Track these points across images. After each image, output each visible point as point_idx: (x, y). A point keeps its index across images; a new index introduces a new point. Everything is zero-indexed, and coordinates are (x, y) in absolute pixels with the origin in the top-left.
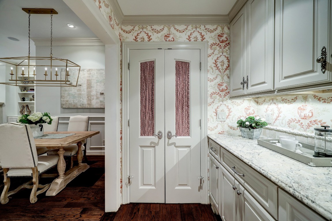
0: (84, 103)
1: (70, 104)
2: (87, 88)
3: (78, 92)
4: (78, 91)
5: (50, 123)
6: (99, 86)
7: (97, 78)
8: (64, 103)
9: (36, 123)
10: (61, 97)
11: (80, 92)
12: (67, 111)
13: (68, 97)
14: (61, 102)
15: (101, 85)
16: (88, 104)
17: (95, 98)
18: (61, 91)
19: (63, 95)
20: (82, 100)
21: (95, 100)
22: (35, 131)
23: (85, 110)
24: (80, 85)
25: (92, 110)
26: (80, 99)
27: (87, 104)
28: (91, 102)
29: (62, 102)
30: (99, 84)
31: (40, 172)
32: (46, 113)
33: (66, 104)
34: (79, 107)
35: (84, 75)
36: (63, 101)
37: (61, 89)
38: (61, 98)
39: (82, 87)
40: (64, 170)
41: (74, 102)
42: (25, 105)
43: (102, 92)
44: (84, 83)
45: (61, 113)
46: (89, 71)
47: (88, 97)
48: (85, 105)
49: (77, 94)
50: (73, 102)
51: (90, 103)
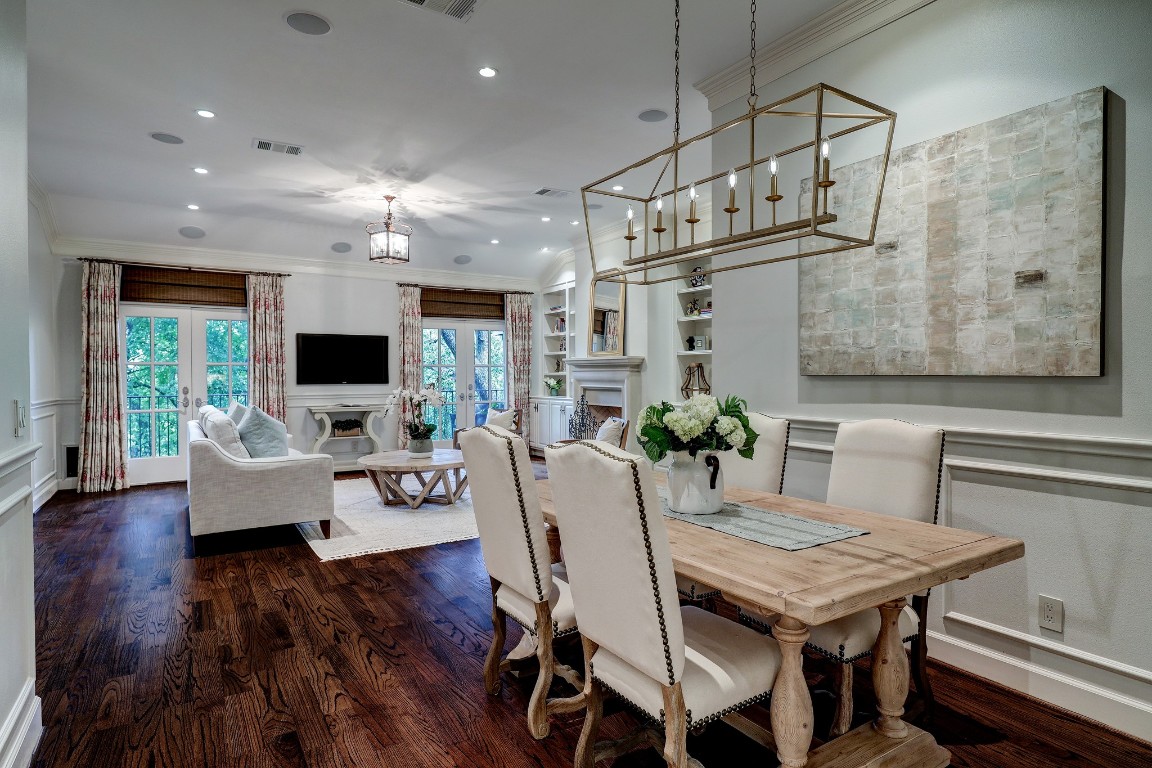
0: (913, 349)
1: (837, 353)
2: (930, 258)
3: (880, 288)
4: (877, 283)
5: (747, 451)
6: (1011, 228)
7: (994, 178)
8: (813, 349)
9: (694, 446)
10: (802, 319)
11: (891, 286)
12: (823, 388)
13: (831, 318)
14: (800, 345)
15: (1020, 219)
16: (936, 352)
17: (981, 310)
18: (800, 293)
19: (808, 309)
20: (901, 331)
21: (977, 324)
22: (690, 484)
23: (918, 388)
24: (892, 246)
25: (960, 390)
26: (892, 323)
27: (932, 354)
28: (953, 341)
29: (805, 346)
30: (1006, 215)
31: (696, 718)
32: (734, 399)
33: (822, 353)
34: (885, 369)
35: (914, 179)
36: (810, 339)
37: (800, 280)
38: (800, 326)
39: (903, 253)
40: (805, 745)
41: (861, 341)
42: (693, 365)
43: (1031, 268)
44: (911, 229)
45: (799, 402)
46: (941, 149)
47: (934, 311)
48: (915, 361)
49: (874, 297)
50: (855, 344)
51: (944, 344)
